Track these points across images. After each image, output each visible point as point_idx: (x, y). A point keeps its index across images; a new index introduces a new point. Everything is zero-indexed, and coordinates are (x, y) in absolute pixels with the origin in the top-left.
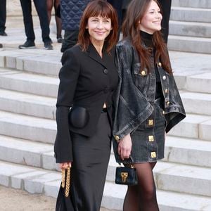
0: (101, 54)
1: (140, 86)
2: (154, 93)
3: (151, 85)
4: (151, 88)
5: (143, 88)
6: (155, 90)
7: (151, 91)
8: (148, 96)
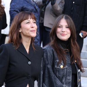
0: (28, 51)
1: (60, 76)
2: (70, 82)
3: (68, 76)
4: (68, 78)
5: (63, 77)
6: (71, 79)
7: (68, 80)
8: (66, 83)
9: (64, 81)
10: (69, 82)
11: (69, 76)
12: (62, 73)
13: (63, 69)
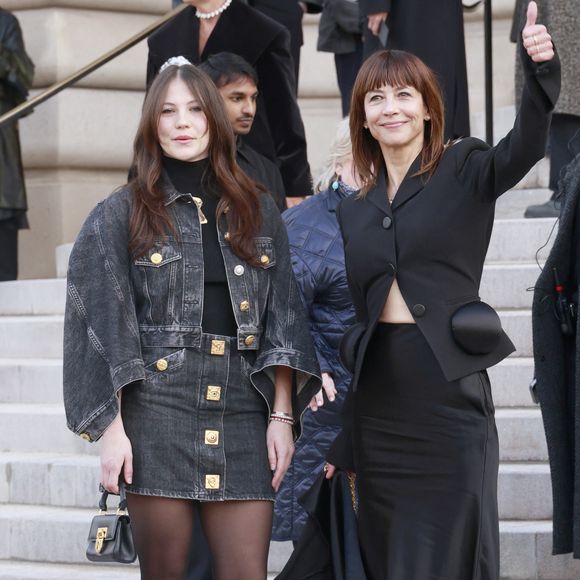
1: (154, 293)
2: (199, 310)
3: (188, 289)
4: (189, 296)
5: (165, 298)
6: (201, 301)
7: (190, 303)
8: (181, 319)
9: (171, 309)
10: (194, 315)
11: (192, 289)
12: (160, 281)
13: (164, 267)
